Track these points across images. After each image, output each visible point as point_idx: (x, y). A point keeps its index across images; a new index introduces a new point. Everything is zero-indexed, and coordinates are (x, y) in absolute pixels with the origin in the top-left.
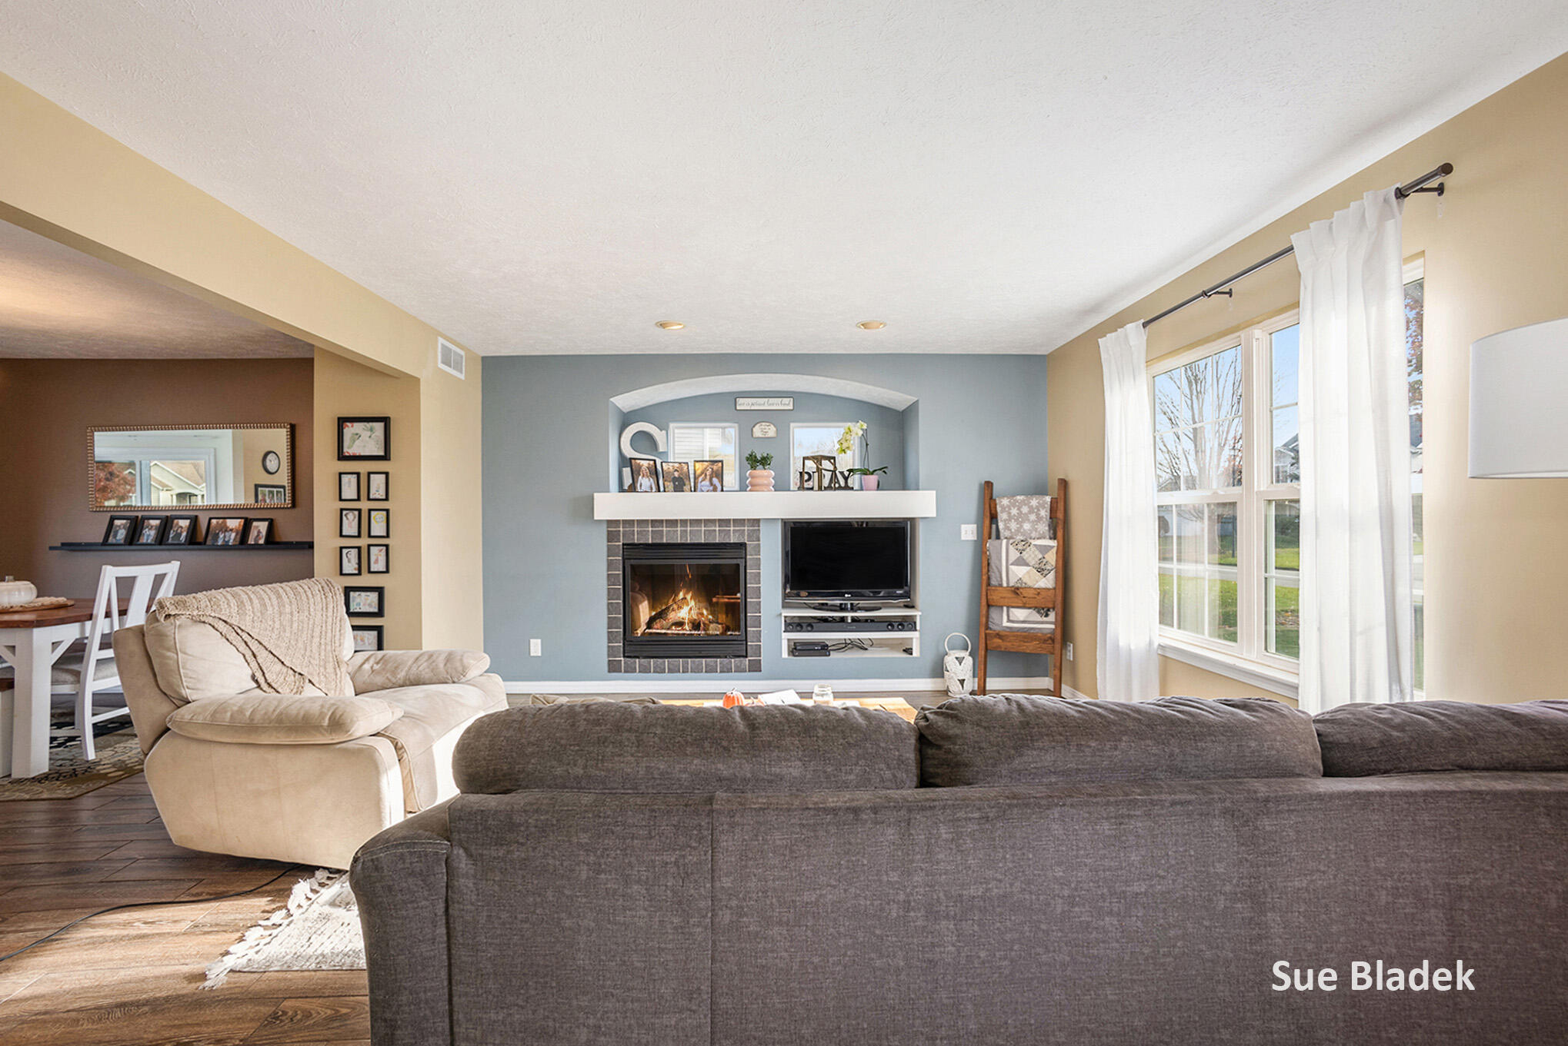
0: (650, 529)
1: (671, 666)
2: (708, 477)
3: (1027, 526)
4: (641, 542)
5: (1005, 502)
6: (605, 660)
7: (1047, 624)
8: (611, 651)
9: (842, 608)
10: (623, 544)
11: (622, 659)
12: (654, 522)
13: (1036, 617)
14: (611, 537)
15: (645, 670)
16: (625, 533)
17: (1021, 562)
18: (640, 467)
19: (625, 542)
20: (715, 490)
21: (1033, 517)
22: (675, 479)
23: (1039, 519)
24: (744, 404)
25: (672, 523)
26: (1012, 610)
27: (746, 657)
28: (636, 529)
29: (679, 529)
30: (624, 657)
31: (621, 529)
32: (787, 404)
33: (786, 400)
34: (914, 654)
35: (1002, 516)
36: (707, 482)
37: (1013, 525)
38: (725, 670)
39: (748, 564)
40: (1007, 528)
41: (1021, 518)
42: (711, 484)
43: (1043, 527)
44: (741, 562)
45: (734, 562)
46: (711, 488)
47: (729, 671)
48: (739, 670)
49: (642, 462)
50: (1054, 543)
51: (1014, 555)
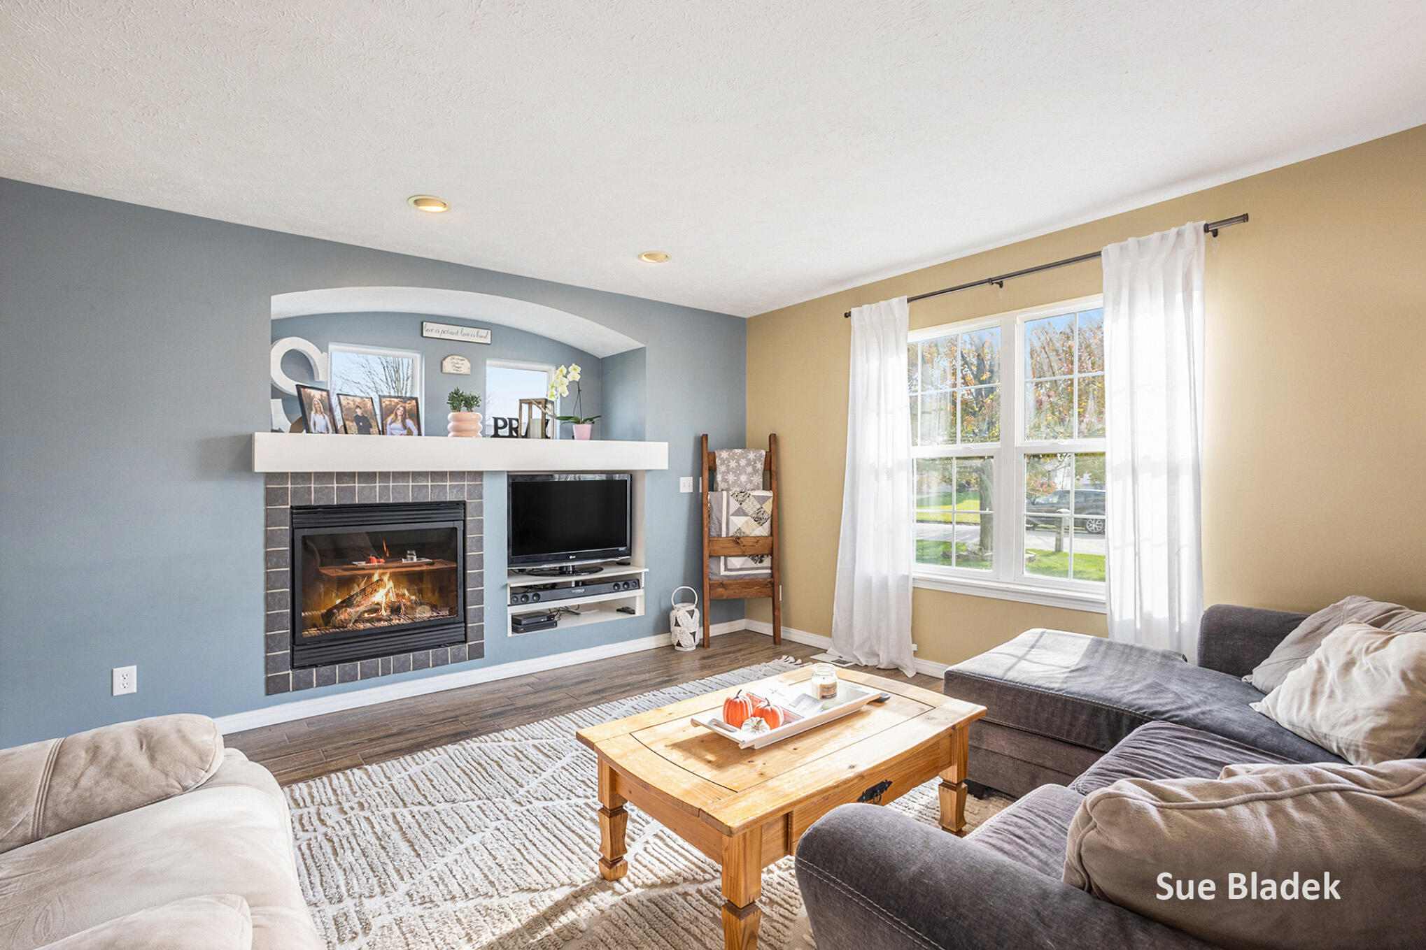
0: (335, 485)
1: (365, 670)
2: (400, 418)
3: (743, 478)
4: (322, 503)
5: (725, 454)
6: (262, 677)
7: (762, 570)
8: (270, 664)
9: (562, 572)
10: (292, 507)
11: (290, 672)
12: (341, 476)
13: (751, 563)
14: (271, 497)
15: (326, 681)
16: (295, 492)
17: (740, 512)
18: (311, 398)
19: (294, 505)
20: (410, 433)
21: (749, 469)
22: (358, 419)
23: (755, 471)
24: (432, 330)
25: (368, 476)
26: (729, 559)
27: (465, 642)
28: (313, 486)
29: (377, 485)
30: (293, 667)
31: (289, 486)
32: (484, 336)
33: (483, 332)
34: (637, 614)
35: (721, 469)
36: (398, 425)
37: (731, 478)
38: (439, 662)
39: (468, 527)
40: (725, 480)
41: (738, 471)
42: (405, 427)
43: (758, 479)
44: (459, 525)
45: (450, 525)
46: (405, 432)
47: (445, 662)
48: (457, 659)
49: (313, 392)
50: (770, 494)
51: (734, 506)
